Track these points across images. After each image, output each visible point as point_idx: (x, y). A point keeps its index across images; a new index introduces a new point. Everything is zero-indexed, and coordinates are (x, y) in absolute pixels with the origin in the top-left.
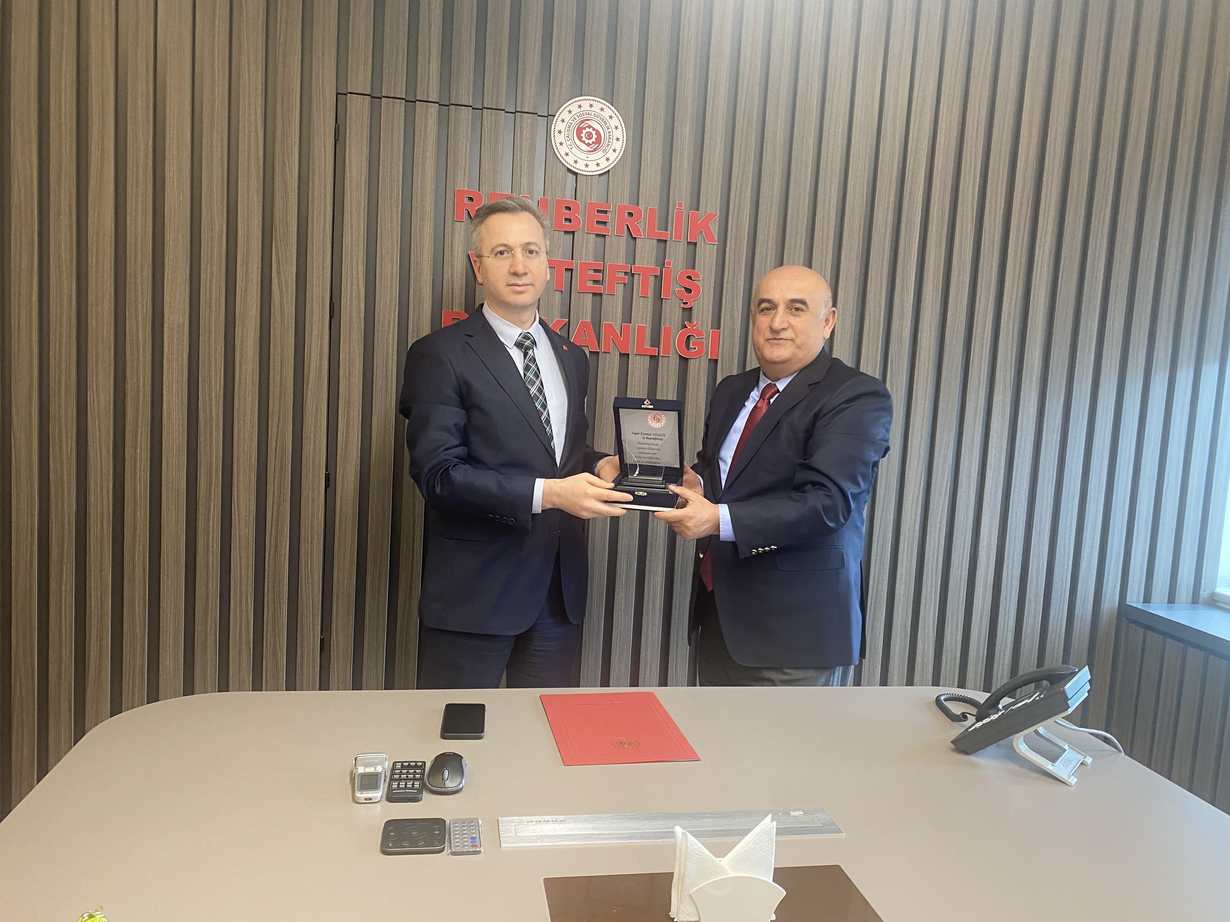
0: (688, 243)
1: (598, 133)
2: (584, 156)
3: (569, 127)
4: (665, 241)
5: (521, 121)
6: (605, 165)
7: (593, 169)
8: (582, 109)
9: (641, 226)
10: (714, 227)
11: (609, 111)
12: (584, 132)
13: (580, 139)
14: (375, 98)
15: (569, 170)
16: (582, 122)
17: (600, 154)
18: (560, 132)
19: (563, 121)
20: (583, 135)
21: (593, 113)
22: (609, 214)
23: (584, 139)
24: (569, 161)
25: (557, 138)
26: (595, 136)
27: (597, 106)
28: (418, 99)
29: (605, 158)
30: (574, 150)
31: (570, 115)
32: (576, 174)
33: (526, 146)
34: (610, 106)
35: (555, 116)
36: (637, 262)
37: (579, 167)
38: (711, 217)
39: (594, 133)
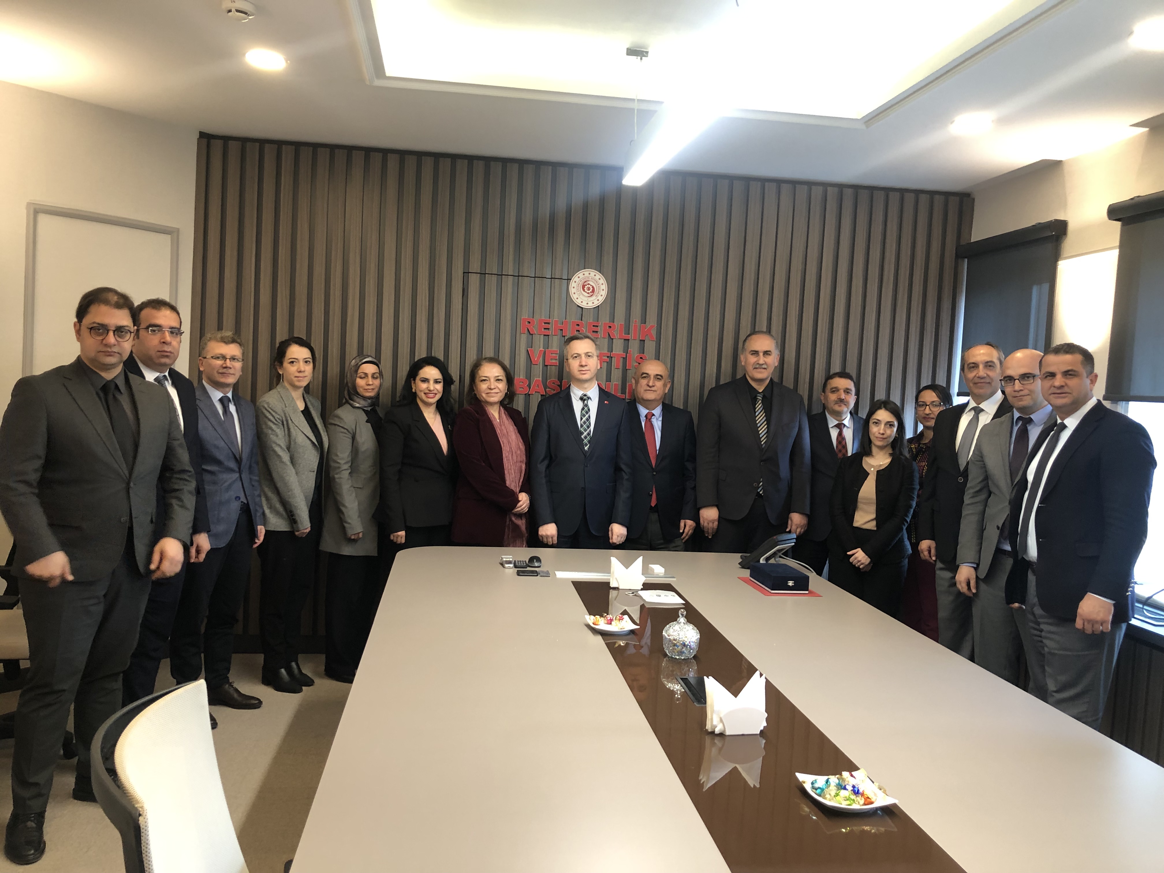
0: (640, 340)
1: (593, 287)
2: (586, 299)
3: (579, 285)
4: (629, 340)
5: (554, 283)
6: (597, 303)
7: (591, 305)
8: (585, 276)
9: (616, 334)
10: (654, 332)
11: (599, 276)
12: (586, 287)
13: (584, 290)
14: (483, 274)
15: (578, 306)
16: (585, 282)
17: (594, 298)
18: (574, 287)
19: (575, 282)
20: (585, 289)
21: (590, 278)
22: (599, 328)
23: (586, 290)
24: (578, 302)
25: (572, 290)
26: (591, 289)
27: (592, 274)
28: (503, 274)
29: (597, 299)
30: (581, 296)
31: (579, 279)
32: (582, 308)
33: (556, 295)
34: (599, 273)
35: (571, 279)
36: (613, 350)
37: (584, 305)
38: (652, 327)
39: (591, 287)
